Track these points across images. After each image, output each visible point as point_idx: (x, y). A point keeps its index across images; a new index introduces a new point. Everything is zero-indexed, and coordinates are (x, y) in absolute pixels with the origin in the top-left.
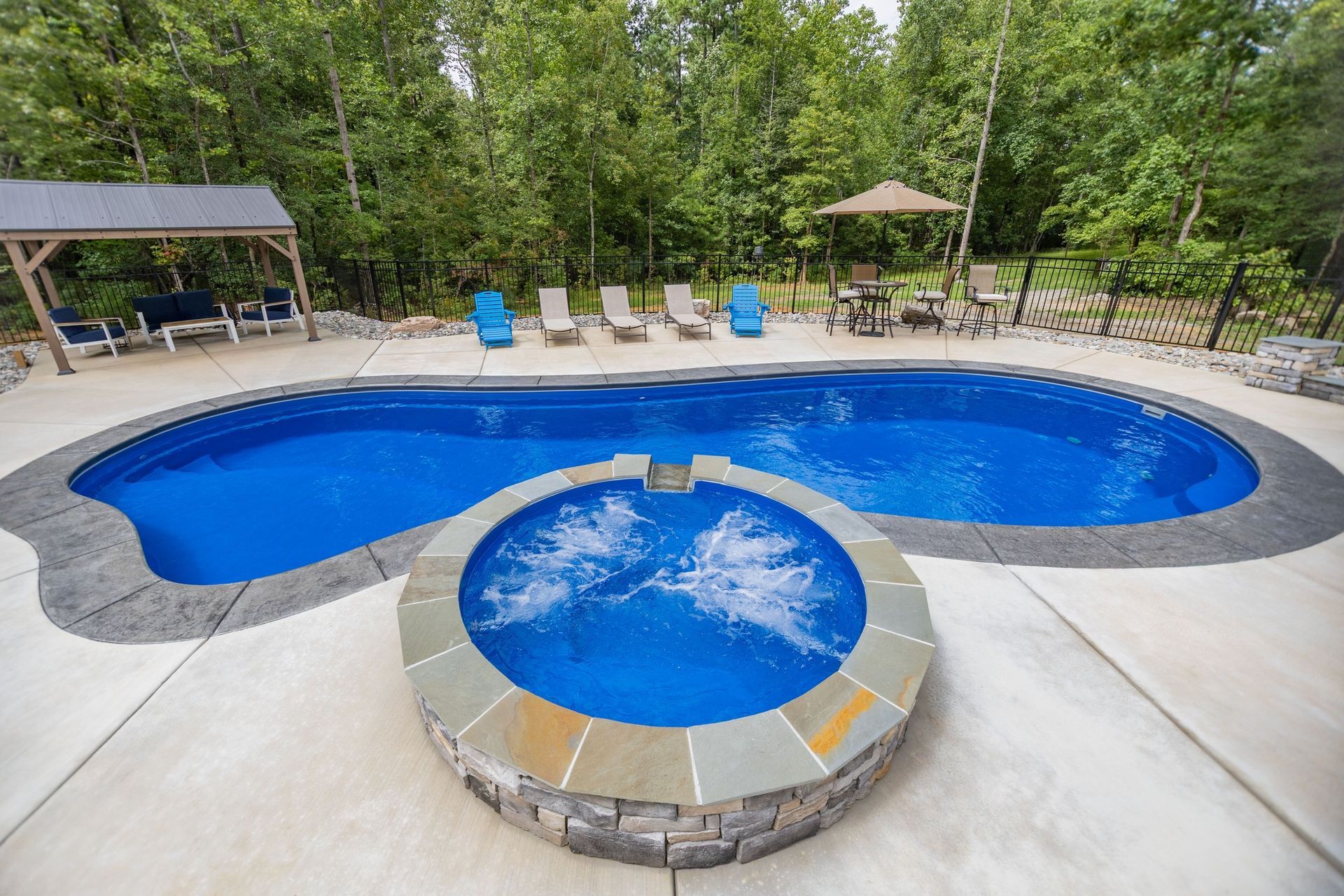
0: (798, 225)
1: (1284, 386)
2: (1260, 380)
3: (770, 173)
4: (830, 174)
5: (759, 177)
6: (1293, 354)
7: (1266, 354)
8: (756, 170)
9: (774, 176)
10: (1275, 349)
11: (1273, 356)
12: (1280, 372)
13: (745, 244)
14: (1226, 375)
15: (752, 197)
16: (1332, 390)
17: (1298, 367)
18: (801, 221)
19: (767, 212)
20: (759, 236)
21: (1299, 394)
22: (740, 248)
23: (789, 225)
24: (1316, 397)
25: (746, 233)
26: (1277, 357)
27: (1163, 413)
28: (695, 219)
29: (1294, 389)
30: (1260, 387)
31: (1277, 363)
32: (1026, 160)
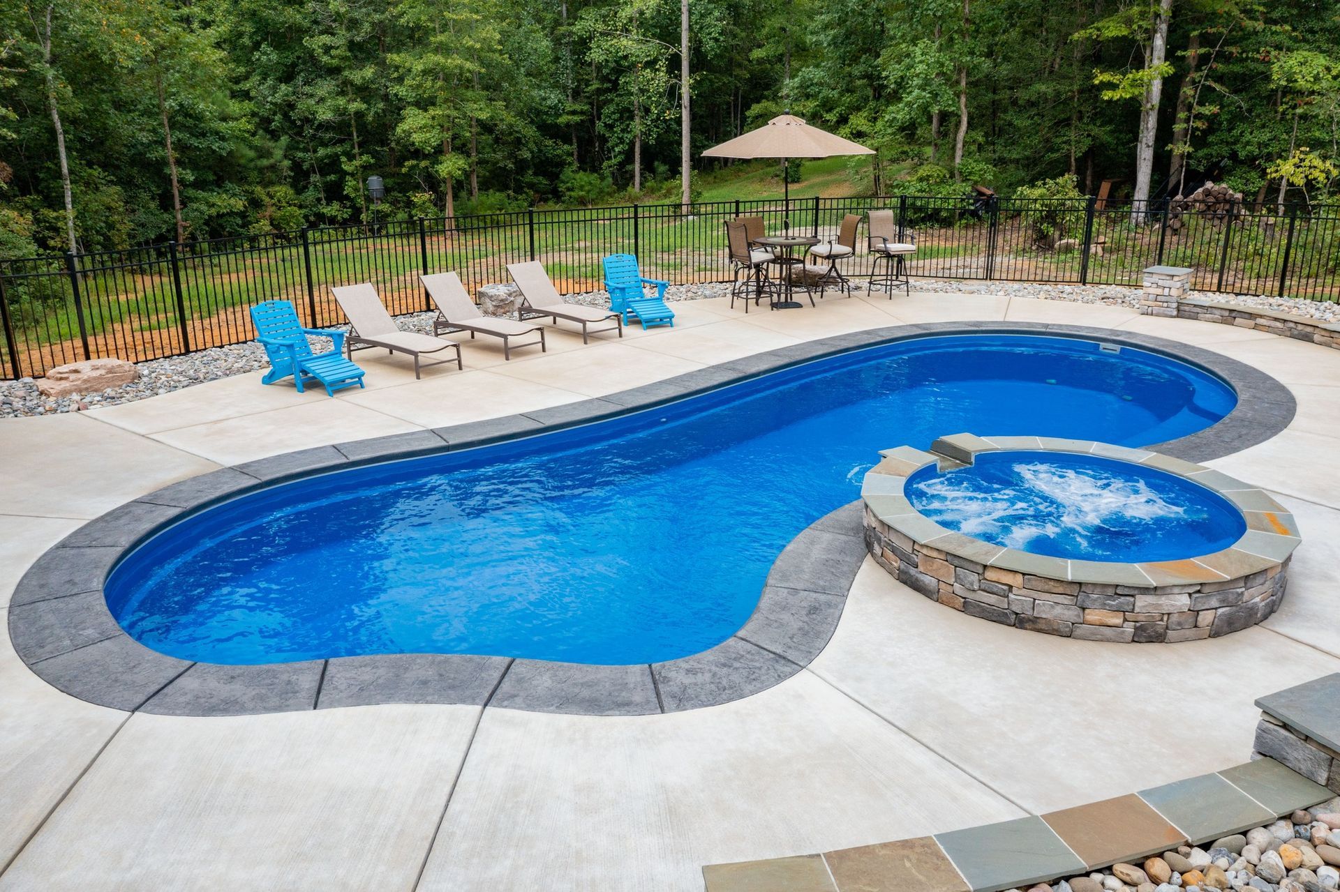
0: (432, 138)
1: (1168, 311)
2: (1150, 309)
3: (352, 45)
4: (471, 53)
5: (333, 52)
6: (1168, 283)
7: (1149, 284)
8: (326, 39)
9: (360, 52)
10: (1155, 278)
11: (1155, 286)
12: (1163, 299)
13: (323, 173)
14: (1118, 308)
15: (325, 87)
16: (1198, 310)
17: (1174, 292)
18: (435, 132)
19: (359, 115)
20: (351, 157)
21: (1177, 316)
22: (315, 178)
23: (417, 138)
24: (1189, 318)
25: (321, 152)
26: (1158, 286)
27: (1118, 348)
28: (222, 127)
29: (1175, 313)
30: (1152, 314)
31: (1159, 291)
32: (716, 40)
